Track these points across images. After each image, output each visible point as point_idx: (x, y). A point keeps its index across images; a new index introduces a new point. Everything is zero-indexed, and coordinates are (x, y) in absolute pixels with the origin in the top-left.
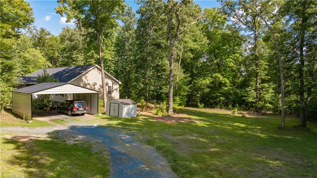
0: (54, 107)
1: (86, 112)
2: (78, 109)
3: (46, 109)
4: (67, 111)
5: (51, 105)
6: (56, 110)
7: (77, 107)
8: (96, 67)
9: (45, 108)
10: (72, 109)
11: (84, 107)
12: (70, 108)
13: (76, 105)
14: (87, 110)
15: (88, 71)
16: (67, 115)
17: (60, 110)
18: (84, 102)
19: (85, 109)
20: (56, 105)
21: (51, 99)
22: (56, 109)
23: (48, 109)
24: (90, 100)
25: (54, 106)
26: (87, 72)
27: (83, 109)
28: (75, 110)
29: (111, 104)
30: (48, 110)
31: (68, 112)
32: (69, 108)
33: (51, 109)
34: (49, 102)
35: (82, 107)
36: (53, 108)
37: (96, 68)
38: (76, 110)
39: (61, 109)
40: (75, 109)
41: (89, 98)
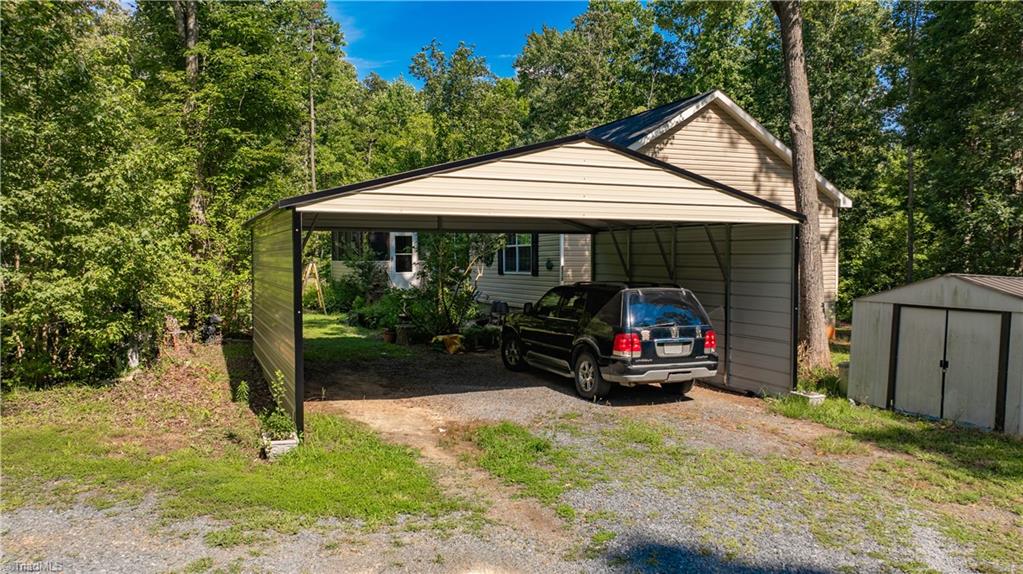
0: (486, 331)
1: (705, 373)
2: (647, 349)
3: (443, 345)
4: (565, 363)
5: (473, 323)
6: (498, 352)
7: (646, 334)
8: (716, 106)
9: (440, 338)
10: (607, 346)
11: (692, 333)
12: (590, 339)
13: (630, 320)
14: (711, 357)
15: (672, 123)
16: (570, 387)
17: (523, 349)
18: (689, 296)
19: (698, 349)
20: (501, 323)
21: (470, 289)
22: (496, 346)
23: (456, 342)
24: (720, 288)
25: (489, 327)
26: (663, 129)
27: (687, 350)
28: (627, 355)
29: (905, 313)
30: (452, 349)
31: (574, 367)
32: (584, 338)
33: (471, 342)
34: (463, 302)
35: (682, 333)
36: (478, 341)
37: (711, 114)
38: (637, 354)
39: (529, 342)
40: (630, 346)
41: (718, 274)
